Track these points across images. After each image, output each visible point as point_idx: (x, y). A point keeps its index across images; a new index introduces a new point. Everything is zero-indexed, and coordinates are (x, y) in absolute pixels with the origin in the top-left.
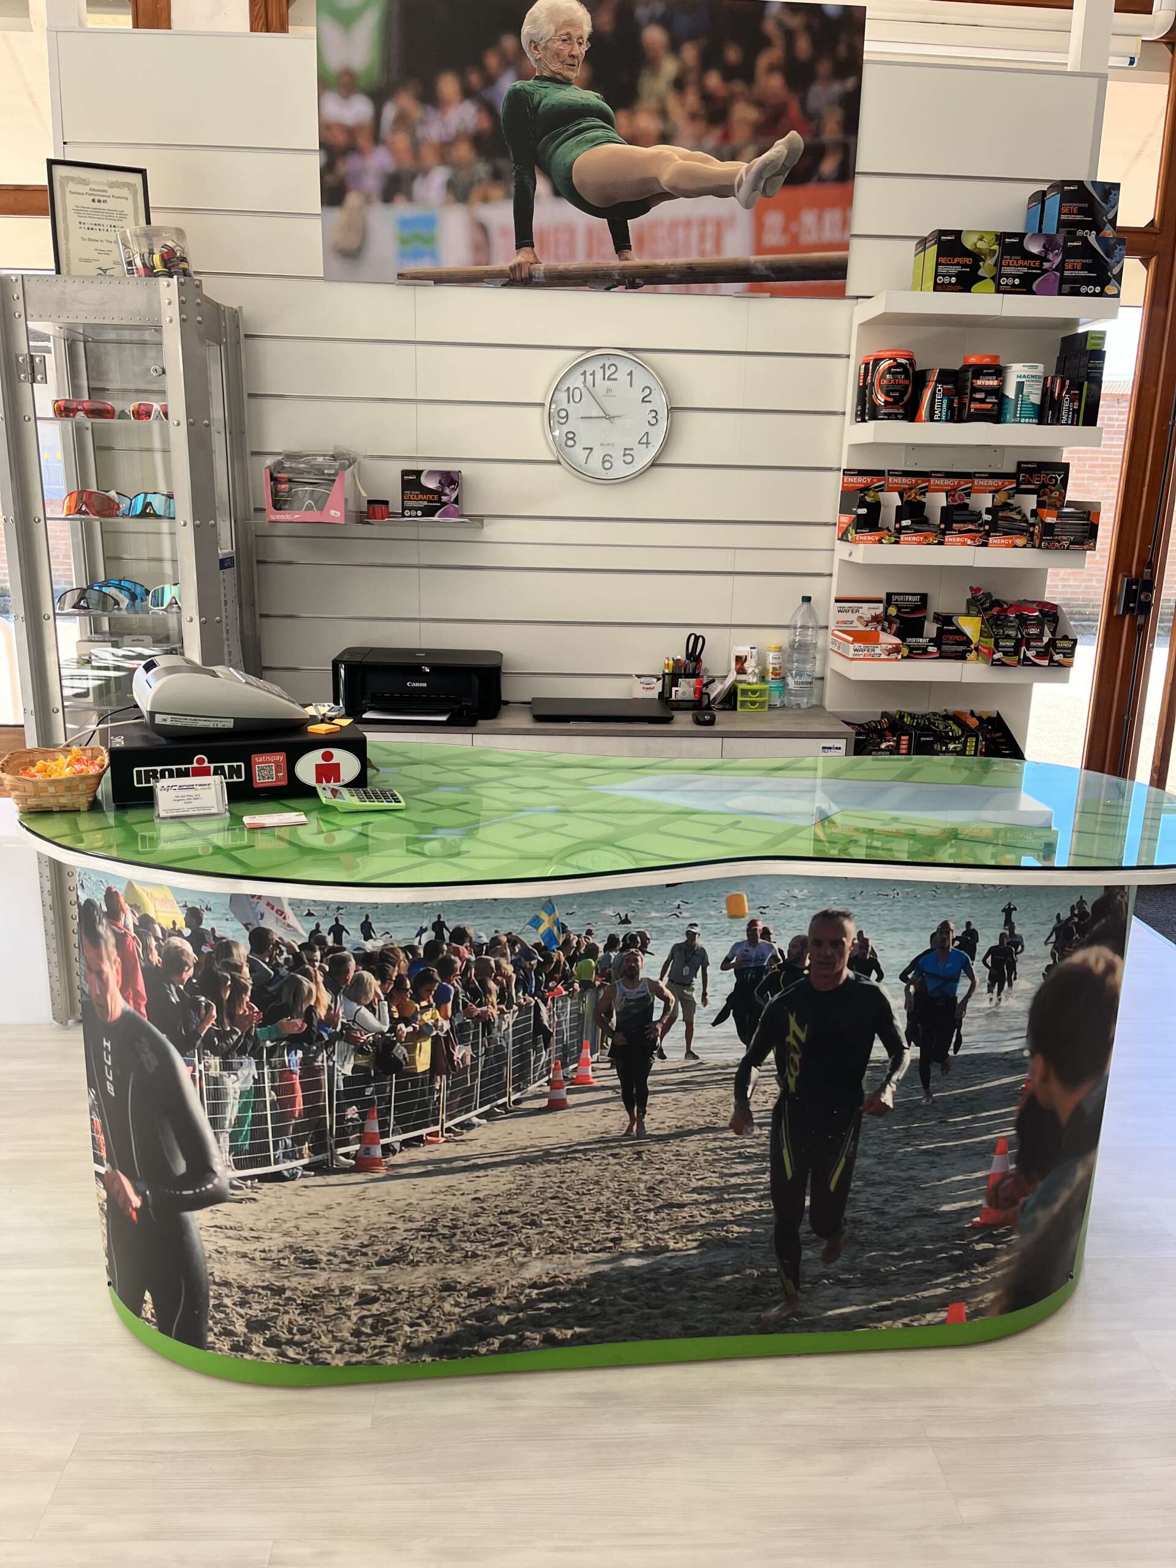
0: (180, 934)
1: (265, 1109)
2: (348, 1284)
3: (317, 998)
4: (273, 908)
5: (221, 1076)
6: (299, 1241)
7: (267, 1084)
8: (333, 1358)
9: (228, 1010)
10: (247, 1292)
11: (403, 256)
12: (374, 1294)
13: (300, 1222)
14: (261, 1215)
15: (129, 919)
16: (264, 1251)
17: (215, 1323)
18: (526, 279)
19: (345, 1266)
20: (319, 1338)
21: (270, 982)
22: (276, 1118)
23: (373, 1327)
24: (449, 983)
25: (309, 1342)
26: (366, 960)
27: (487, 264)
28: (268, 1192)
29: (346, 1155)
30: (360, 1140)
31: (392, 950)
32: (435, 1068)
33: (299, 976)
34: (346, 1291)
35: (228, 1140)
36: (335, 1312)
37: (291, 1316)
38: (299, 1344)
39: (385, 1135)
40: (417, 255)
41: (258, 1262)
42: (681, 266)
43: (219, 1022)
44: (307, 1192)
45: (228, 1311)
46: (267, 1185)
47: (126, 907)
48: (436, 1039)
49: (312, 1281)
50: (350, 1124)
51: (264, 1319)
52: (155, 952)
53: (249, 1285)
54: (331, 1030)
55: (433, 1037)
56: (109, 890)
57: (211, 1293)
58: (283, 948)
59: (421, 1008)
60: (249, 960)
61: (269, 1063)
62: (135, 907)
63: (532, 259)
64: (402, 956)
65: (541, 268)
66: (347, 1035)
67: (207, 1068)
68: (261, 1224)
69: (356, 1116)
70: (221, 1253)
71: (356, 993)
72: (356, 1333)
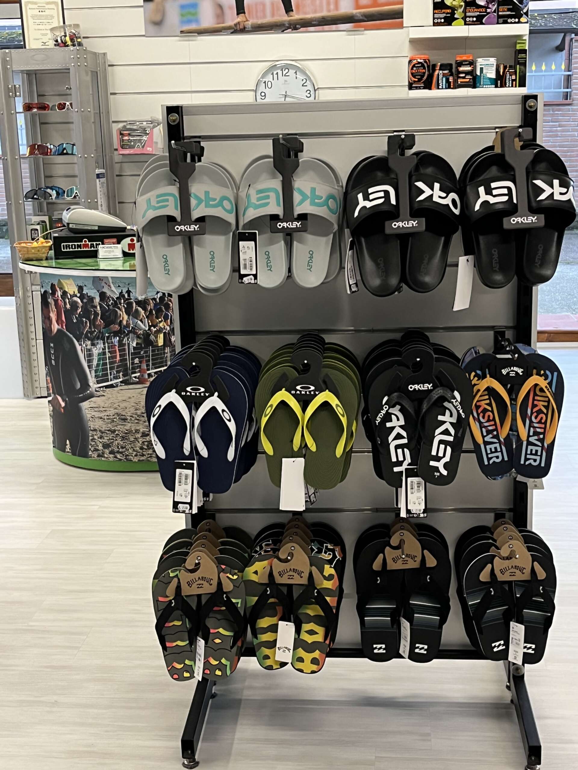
0: (76, 296)
1: (106, 360)
2: (138, 428)
3: (123, 317)
4: (107, 284)
5: (91, 348)
6: (119, 411)
7: (107, 350)
8: (134, 458)
9: (93, 323)
10: (102, 433)
11: (183, 22)
12: (147, 433)
13: (120, 404)
14: (106, 401)
15: (59, 293)
16: (108, 416)
17: (92, 447)
18: (242, 29)
19: (136, 421)
20: (128, 450)
21: (107, 311)
22: (111, 363)
23: (147, 446)
24: (168, 312)
25: (125, 452)
26: (139, 303)
27: (223, 23)
28: (108, 392)
29: (135, 377)
30: (140, 372)
31: (148, 300)
32: (165, 345)
33: (116, 309)
34: (137, 431)
35: (94, 373)
36: (133, 439)
37: (118, 441)
38: (121, 453)
39: (148, 370)
40: (189, 22)
41: (106, 420)
42: (319, 18)
43: (90, 327)
44: (122, 392)
45: (96, 441)
46: (108, 389)
47: (58, 289)
48: (165, 333)
49: (125, 427)
50: (136, 365)
51: (108, 443)
52: (68, 304)
53: (103, 430)
54: (128, 329)
55: (164, 333)
56: (52, 284)
57: (90, 435)
58: (111, 299)
59: (159, 321)
60: (99, 304)
61: (107, 342)
62: (61, 288)
63: (245, 20)
64: (151, 302)
65: (249, 24)
66: (133, 331)
67: (86, 346)
68: (106, 405)
69: (138, 362)
70: (93, 418)
71: (136, 315)
72: (142, 448)
